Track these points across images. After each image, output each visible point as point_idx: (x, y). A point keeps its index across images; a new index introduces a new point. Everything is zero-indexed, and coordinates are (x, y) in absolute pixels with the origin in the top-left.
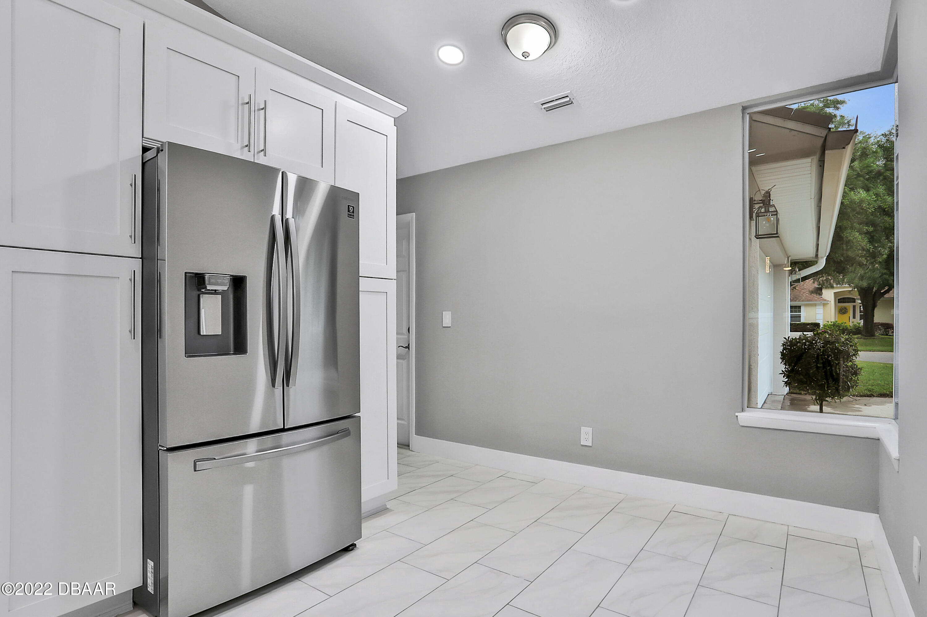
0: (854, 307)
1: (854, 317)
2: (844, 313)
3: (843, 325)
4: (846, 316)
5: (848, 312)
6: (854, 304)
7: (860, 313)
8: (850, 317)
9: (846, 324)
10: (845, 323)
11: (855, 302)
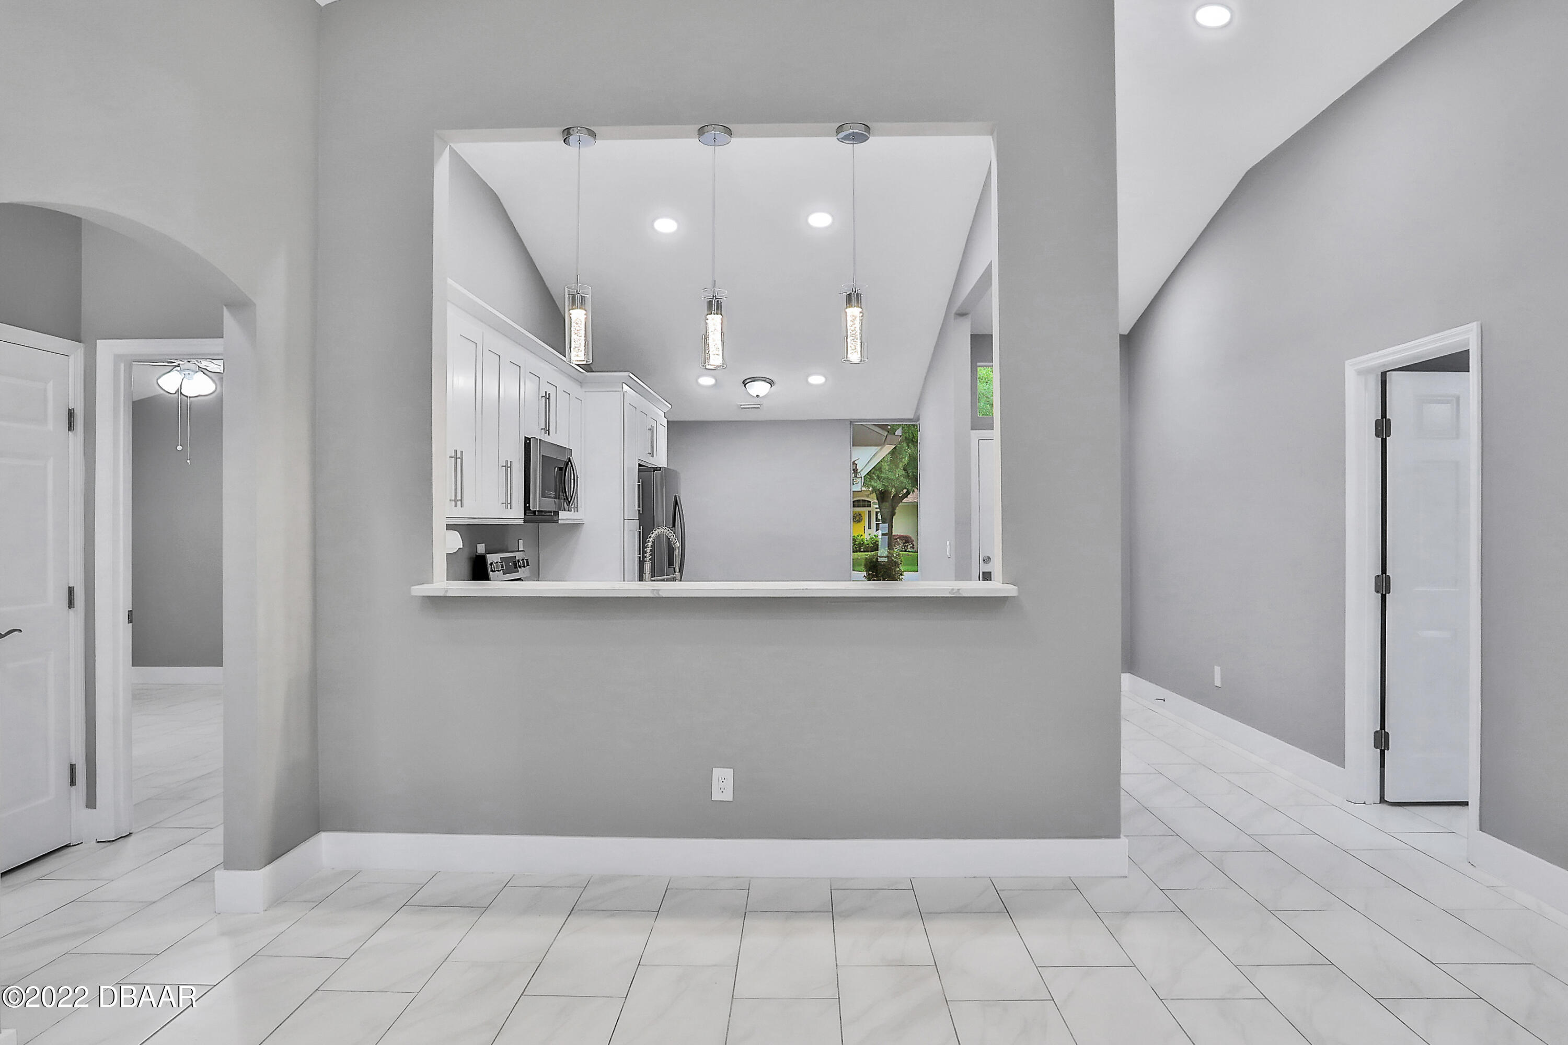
0: (870, 512)
1: (870, 528)
2: (859, 521)
3: (859, 538)
4: (861, 525)
5: (863, 520)
6: (869, 509)
7: (876, 521)
8: (864, 527)
9: (862, 537)
10: (862, 535)
11: (870, 507)
